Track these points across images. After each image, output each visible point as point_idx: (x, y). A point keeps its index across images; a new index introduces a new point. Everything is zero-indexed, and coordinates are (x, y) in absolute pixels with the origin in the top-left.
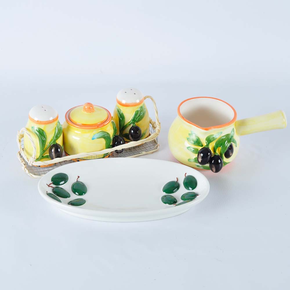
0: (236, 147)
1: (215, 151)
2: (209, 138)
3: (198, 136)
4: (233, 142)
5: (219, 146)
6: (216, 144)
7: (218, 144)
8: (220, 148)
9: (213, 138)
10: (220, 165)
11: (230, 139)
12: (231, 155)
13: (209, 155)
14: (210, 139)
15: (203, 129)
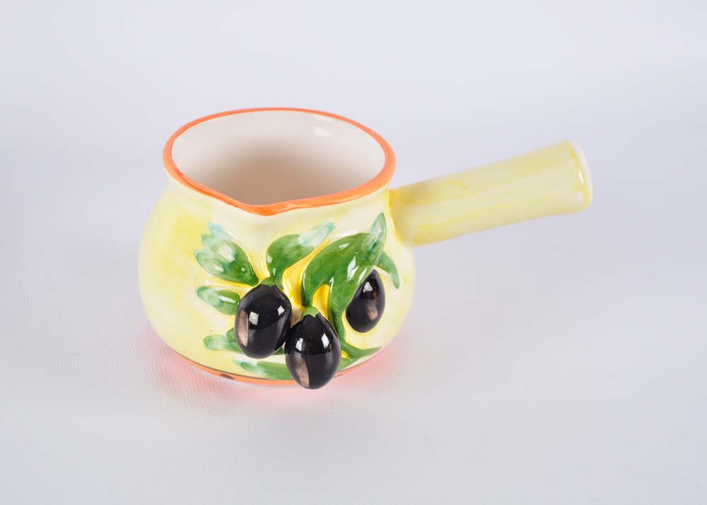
0: (397, 286)
1: (305, 302)
2: (281, 249)
3: (235, 242)
4: (378, 266)
5: (324, 279)
6: (309, 271)
7: (317, 272)
8: (328, 290)
9: (298, 247)
10: (329, 356)
11: (369, 253)
12: (373, 315)
13: (282, 315)
14: (286, 252)
15: (250, 210)
